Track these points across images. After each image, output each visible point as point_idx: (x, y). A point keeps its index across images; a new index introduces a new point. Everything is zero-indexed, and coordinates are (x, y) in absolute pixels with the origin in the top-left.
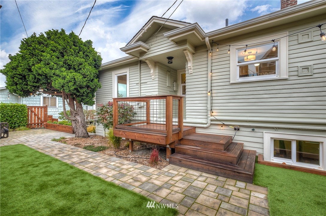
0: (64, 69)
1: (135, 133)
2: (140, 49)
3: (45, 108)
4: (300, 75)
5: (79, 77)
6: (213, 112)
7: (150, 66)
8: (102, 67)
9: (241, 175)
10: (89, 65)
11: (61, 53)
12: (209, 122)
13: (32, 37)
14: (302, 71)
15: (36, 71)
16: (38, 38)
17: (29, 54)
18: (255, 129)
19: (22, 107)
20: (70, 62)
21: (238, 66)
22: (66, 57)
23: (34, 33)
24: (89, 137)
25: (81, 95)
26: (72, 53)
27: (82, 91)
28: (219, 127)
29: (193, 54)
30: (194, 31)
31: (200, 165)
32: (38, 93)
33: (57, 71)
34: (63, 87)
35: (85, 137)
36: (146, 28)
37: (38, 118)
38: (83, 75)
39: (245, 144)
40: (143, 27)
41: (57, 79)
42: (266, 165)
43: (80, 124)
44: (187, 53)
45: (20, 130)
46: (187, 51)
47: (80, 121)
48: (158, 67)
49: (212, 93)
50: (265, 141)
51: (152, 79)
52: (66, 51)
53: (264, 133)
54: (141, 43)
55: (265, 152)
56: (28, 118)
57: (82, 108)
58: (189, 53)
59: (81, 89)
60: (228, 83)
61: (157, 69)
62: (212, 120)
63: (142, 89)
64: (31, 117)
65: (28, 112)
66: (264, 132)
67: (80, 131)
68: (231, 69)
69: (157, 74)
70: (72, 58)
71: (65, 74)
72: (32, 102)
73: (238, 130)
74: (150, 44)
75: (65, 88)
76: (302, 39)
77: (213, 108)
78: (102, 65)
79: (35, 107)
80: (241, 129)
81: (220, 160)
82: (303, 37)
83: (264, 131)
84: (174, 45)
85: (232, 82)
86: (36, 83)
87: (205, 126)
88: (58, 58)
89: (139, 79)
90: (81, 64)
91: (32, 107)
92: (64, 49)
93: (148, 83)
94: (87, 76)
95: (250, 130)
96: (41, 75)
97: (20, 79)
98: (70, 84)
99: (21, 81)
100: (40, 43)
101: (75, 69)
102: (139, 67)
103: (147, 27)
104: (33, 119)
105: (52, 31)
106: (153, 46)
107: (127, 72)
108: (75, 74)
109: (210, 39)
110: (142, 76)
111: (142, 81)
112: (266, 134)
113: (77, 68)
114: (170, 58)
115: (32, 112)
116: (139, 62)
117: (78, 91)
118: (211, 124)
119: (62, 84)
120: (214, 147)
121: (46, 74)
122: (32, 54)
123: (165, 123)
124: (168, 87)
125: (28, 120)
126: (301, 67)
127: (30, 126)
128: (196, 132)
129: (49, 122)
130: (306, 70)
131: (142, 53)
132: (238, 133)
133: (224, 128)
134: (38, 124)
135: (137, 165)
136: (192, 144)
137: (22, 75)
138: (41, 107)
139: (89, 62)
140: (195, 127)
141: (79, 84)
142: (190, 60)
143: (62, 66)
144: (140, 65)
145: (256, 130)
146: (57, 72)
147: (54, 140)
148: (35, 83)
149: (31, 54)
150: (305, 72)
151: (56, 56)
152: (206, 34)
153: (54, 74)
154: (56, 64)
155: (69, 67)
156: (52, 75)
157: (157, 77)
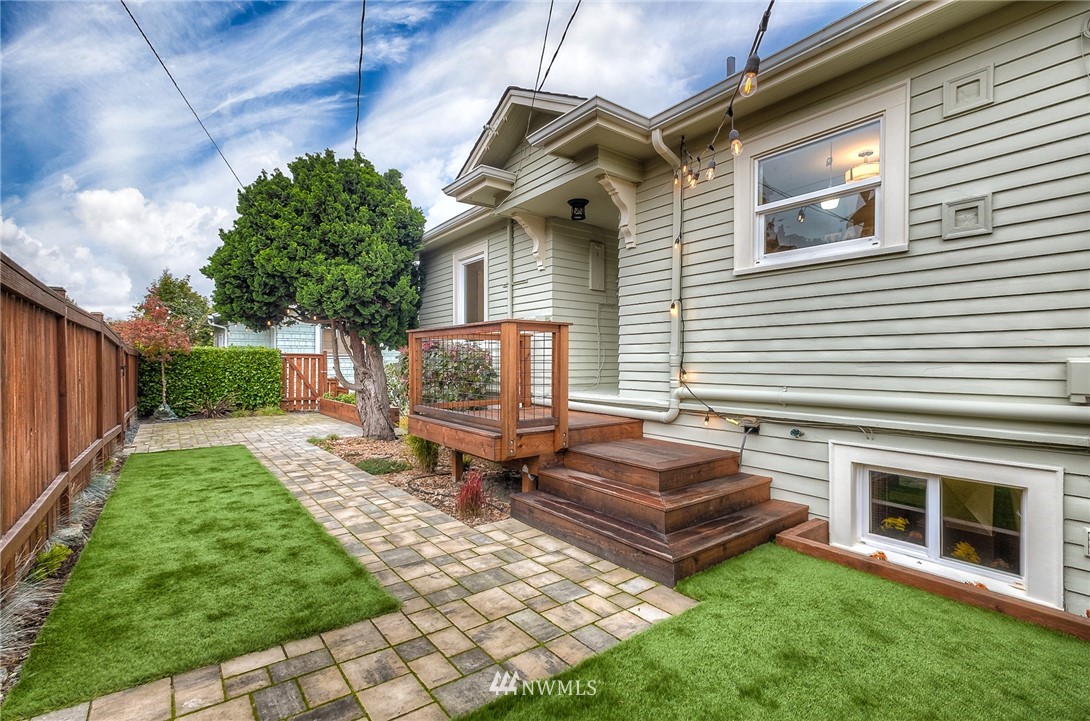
0: (321, 257)
1: (442, 425)
2: (487, 187)
3: (321, 358)
4: (949, 236)
5: (353, 274)
6: (684, 373)
7: (528, 231)
8: (426, 242)
9: (650, 558)
10: (386, 239)
11: (314, 218)
12: (675, 405)
13: (260, 181)
14: (956, 220)
15: (263, 266)
16: (268, 183)
17: (251, 226)
18: (802, 430)
19: (271, 355)
20: (332, 238)
21: (759, 213)
22: (324, 226)
23: (264, 172)
24: (397, 438)
25: (366, 322)
26: (339, 212)
27: (365, 312)
28: (700, 421)
29: (637, 184)
30: (598, 122)
31: (569, 525)
32: (286, 320)
33: (305, 262)
34: (320, 302)
35: (385, 439)
36: (496, 125)
37: (307, 386)
38: (365, 269)
39: (778, 481)
40: (489, 123)
41: (306, 285)
42: (798, 552)
43: (373, 400)
44: (609, 184)
45: (265, 414)
46: (608, 179)
47: (373, 395)
48: (551, 231)
49: (682, 310)
50: (833, 472)
51: (540, 268)
52: (325, 210)
53: (830, 445)
54: (484, 170)
55: (833, 512)
56: (285, 384)
57: (379, 357)
58: (614, 185)
59: (364, 306)
60: (726, 276)
61: (551, 237)
62: (683, 399)
63: (516, 301)
64: (291, 382)
65: (284, 369)
66: (830, 441)
67: (373, 421)
68: (738, 227)
69: (550, 253)
70: (338, 226)
71: (322, 269)
72: (297, 343)
73: (756, 431)
74: (517, 167)
75: (324, 305)
76: (957, 100)
77: (688, 358)
78: (425, 237)
79: (299, 356)
80: (766, 429)
81: (630, 516)
82: (963, 92)
83: (832, 438)
84: (571, 166)
85: (739, 269)
86: (269, 294)
87: (663, 415)
88: (309, 229)
89: (507, 273)
90: (362, 240)
91: (292, 356)
92: (321, 203)
93: (531, 283)
94: (377, 270)
95: (786, 432)
96: (274, 276)
97: (237, 287)
98: (335, 295)
99: (238, 292)
100: (272, 196)
101: (346, 254)
102: (508, 236)
103: (498, 122)
104: (296, 389)
105: (305, 158)
106: (526, 171)
107: (482, 253)
108: (345, 267)
109: (667, 136)
110: (516, 263)
111: (517, 278)
112: (837, 448)
113: (352, 253)
114: (578, 203)
115: (292, 368)
116: (509, 222)
117: (358, 313)
118: (681, 411)
119: (316, 296)
120: (636, 477)
121: (282, 273)
122: (256, 224)
123: (549, 402)
124: (592, 292)
125: (283, 388)
126: (950, 205)
127: (287, 406)
128: (644, 436)
129: (328, 396)
130: (970, 215)
131: (501, 196)
132: (751, 442)
133: (714, 422)
134: (306, 401)
135: (429, 510)
136: (588, 466)
137: (240, 279)
138: (314, 356)
139: (384, 232)
140: (641, 421)
141: (355, 294)
142: (624, 206)
143: (318, 250)
144: (513, 228)
145: (810, 434)
146: (305, 265)
147: (313, 441)
148: (266, 296)
149: (254, 226)
150: (968, 224)
151: (304, 226)
152: (650, 120)
153: (299, 272)
154: (304, 244)
155: (334, 251)
156: (294, 275)
157: (550, 262)
